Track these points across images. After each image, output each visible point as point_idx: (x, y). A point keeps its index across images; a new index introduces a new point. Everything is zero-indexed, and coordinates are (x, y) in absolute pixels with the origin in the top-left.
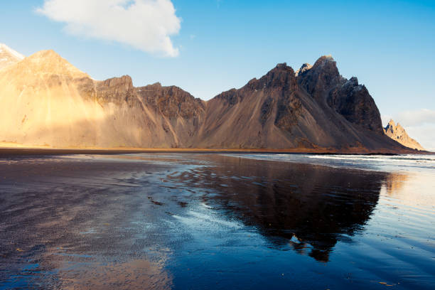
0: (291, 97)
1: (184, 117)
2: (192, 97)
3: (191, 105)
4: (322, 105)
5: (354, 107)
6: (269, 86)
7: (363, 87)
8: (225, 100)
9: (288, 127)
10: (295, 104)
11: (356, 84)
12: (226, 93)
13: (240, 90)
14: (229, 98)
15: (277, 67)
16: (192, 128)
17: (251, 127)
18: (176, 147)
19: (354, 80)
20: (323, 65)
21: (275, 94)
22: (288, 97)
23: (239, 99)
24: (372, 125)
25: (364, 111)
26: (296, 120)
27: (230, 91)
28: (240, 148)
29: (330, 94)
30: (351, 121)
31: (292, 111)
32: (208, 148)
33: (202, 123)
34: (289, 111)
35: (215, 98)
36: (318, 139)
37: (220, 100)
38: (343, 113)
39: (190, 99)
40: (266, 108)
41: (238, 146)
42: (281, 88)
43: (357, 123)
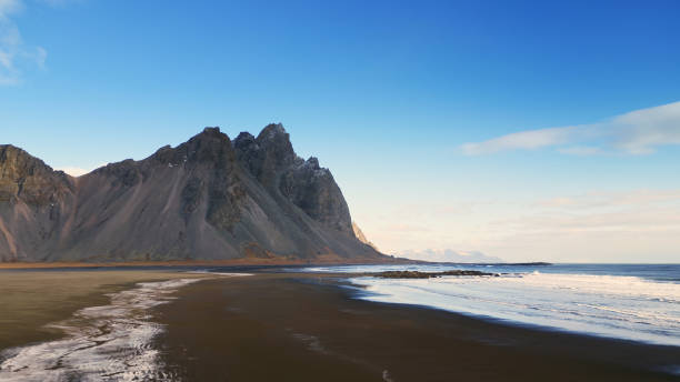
0: (230, 179)
1: (29, 203)
2: (48, 169)
3: (44, 181)
4: (273, 194)
5: (317, 198)
6: (193, 159)
7: (327, 171)
8: (113, 178)
9: (228, 225)
10: (235, 189)
11: (317, 167)
12: (117, 165)
13: (143, 161)
14: (122, 174)
15: (205, 131)
16: (48, 226)
17: (165, 225)
18: (14, 261)
19: (314, 161)
20: (272, 136)
21: (204, 173)
22: (225, 178)
23: (141, 177)
24: (341, 223)
25: (329, 205)
26: (238, 214)
27: (124, 162)
28: (148, 259)
29: (283, 177)
30: (314, 217)
31: (232, 200)
32: (82, 261)
33: (67, 217)
34: (229, 199)
35: (94, 172)
36: (272, 242)
37: (103, 177)
38: (303, 205)
39: (43, 170)
40: (189, 195)
41: (143, 256)
42: (212, 166)
43: (323, 221)
